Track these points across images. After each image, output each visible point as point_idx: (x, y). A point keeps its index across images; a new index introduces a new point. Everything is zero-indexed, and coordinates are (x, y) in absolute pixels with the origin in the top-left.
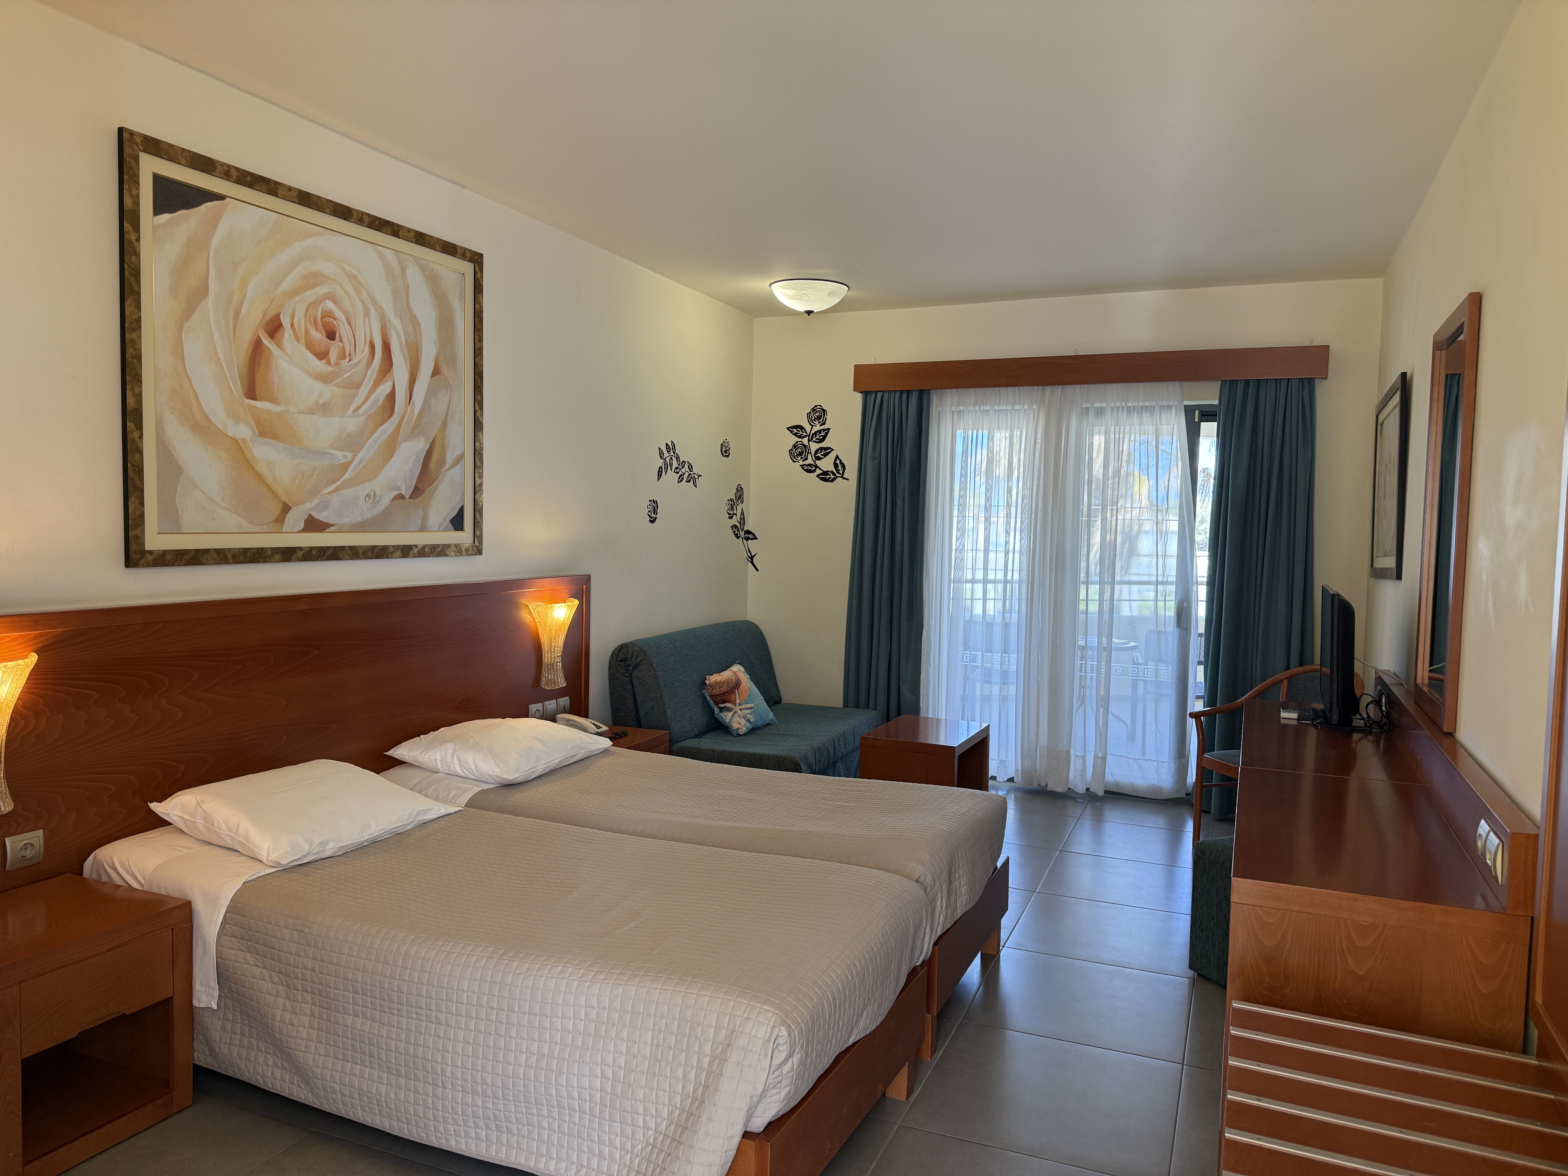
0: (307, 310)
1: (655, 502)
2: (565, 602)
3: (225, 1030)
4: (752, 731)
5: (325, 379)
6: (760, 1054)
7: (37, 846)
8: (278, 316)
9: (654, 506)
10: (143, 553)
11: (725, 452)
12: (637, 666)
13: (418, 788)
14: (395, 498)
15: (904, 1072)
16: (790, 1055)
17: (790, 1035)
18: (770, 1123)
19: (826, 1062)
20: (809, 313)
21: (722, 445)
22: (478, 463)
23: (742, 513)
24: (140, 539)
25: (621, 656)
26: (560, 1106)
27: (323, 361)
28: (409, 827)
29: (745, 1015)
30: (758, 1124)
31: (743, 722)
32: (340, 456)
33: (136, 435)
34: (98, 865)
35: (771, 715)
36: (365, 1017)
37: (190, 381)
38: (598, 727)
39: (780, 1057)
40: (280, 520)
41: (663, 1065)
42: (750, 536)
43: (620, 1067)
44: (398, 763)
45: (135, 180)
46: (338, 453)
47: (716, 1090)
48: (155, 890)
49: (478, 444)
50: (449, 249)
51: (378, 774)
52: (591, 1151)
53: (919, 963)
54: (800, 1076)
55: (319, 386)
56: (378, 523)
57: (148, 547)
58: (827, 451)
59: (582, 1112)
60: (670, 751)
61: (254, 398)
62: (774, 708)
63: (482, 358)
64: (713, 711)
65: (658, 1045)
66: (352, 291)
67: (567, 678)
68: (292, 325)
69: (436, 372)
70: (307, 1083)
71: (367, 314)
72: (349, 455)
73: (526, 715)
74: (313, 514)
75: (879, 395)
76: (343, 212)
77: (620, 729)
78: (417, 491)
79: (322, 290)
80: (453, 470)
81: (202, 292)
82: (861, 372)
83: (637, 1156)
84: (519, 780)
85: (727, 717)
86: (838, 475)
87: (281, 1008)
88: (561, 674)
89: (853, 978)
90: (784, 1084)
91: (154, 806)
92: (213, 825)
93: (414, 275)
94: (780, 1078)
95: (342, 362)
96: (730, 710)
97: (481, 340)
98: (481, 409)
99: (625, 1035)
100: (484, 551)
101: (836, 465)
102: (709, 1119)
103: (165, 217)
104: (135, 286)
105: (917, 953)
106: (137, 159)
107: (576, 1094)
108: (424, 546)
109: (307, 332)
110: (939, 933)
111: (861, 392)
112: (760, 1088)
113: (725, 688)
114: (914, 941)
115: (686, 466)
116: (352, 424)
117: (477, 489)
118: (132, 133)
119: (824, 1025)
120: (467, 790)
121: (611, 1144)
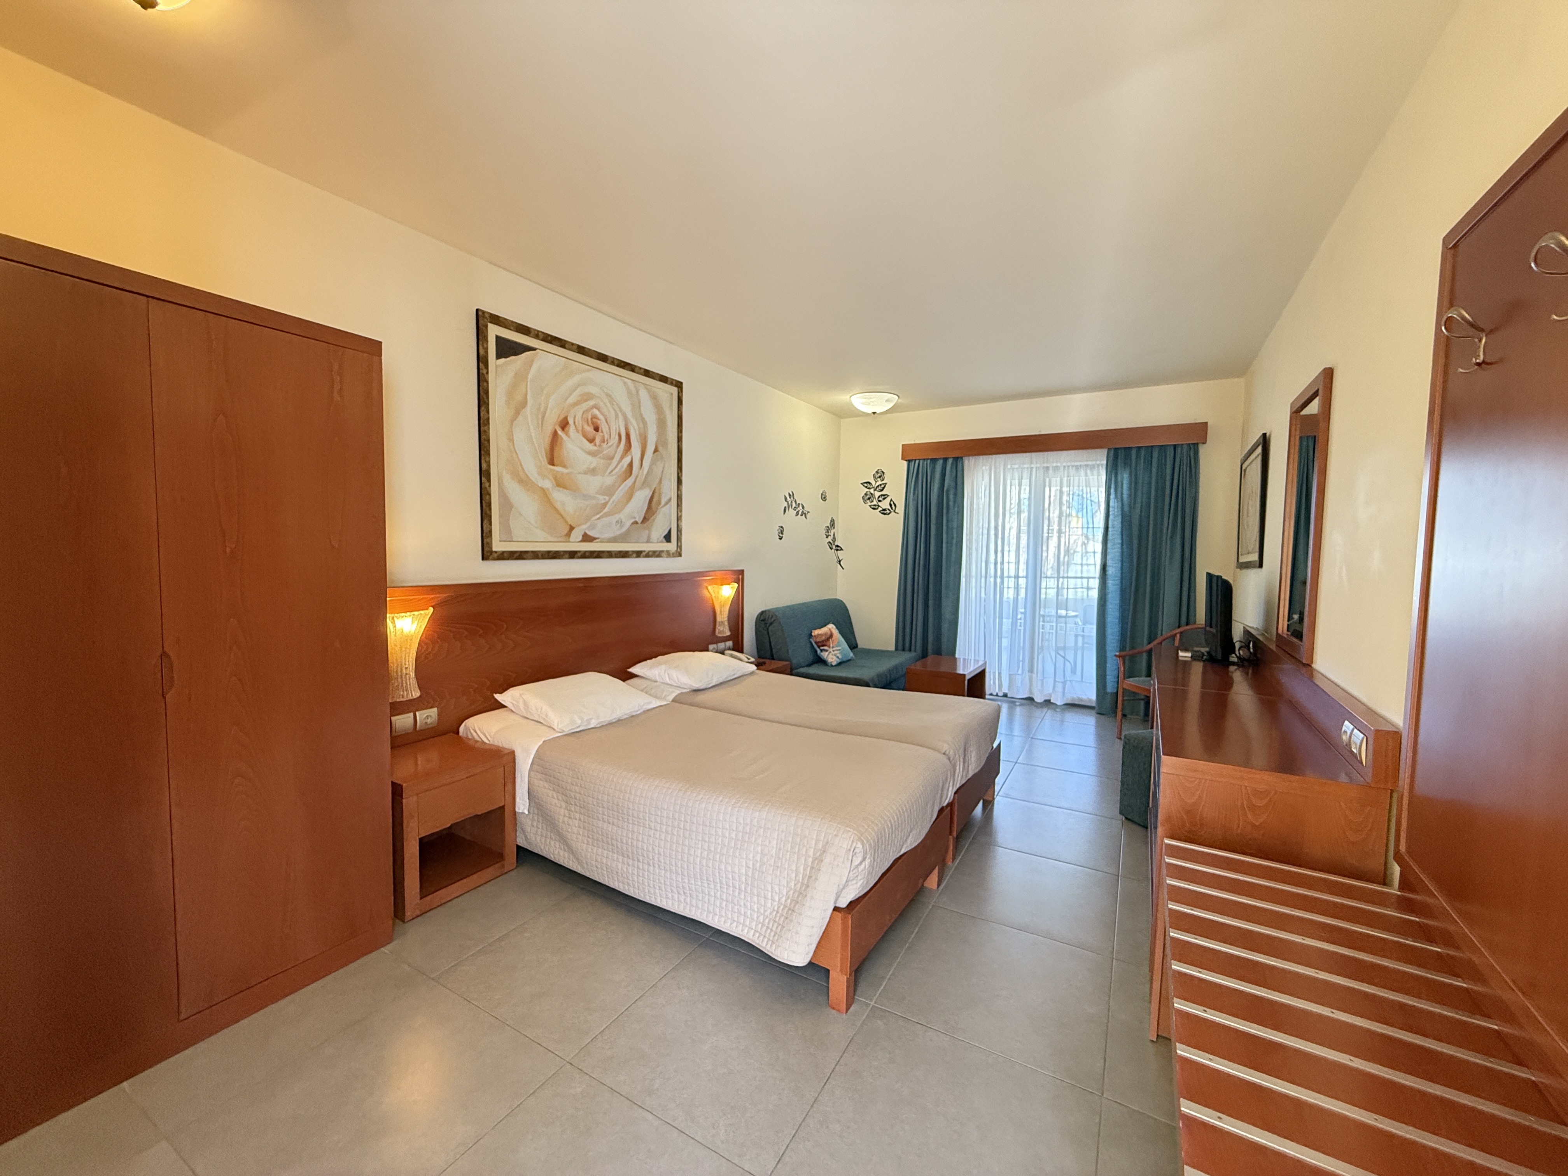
0: (583, 414)
1: (782, 527)
2: (729, 584)
3: (533, 826)
4: (840, 664)
5: (593, 454)
6: (844, 858)
7: (433, 716)
8: (566, 418)
9: (782, 531)
10: (491, 552)
11: (824, 499)
12: (771, 624)
13: (645, 690)
14: (633, 523)
15: (936, 871)
16: (864, 859)
17: (863, 847)
18: (851, 902)
19: (887, 865)
20: (874, 413)
21: (822, 494)
22: (679, 504)
23: (834, 535)
24: (490, 545)
25: (762, 618)
26: (721, 883)
27: (592, 444)
28: (639, 712)
29: (835, 833)
30: (843, 903)
31: (835, 658)
32: (602, 499)
33: (487, 485)
34: (466, 728)
35: (852, 655)
36: (609, 823)
37: (517, 454)
38: (749, 659)
39: (857, 861)
40: (568, 535)
41: (784, 861)
42: (838, 548)
43: (757, 861)
44: (633, 676)
45: (486, 338)
46: (601, 497)
47: (816, 879)
48: (496, 743)
49: (679, 492)
50: (664, 379)
51: (624, 680)
52: (739, 913)
53: (945, 804)
54: (870, 873)
55: (590, 458)
56: (623, 538)
57: (494, 549)
58: (885, 497)
59: (734, 887)
60: (791, 674)
61: (553, 465)
62: (853, 650)
63: (682, 442)
64: (816, 651)
65: (780, 849)
66: (609, 405)
67: (730, 630)
68: (574, 423)
69: (656, 451)
70: (578, 859)
71: (617, 417)
72: (607, 498)
73: (708, 650)
74: (588, 533)
75: (917, 462)
76: (603, 358)
77: (761, 660)
78: (645, 519)
79: (591, 403)
80: (665, 507)
81: (524, 404)
82: (905, 448)
83: (767, 917)
84: (702, 687)
85: (824, 655)
86: (892, 511)
87: (563, 814)
88: (727, 627)
89: (903, 812)
90: (859, 878)
91: (497, 696)
92: (528, 708)
93: (643, 394)
94: (857, 874)
95: (602, 444)
96: (826, 651)
97: (681, 432)
98: (681, 472)
99: (760, 841)
100: (683, 555)
101: (891, 505)
102: (812, 898)
103: (503, 360)
104: (486, 400)
105: (944, 798)
106: (486, 327)
107: (730, 877)
108: (649, 551)
109: (583, 427)
110: (958, 786)
111: (906, 460)
112: (845, 879)
113: (823, 638)
114: (942, 791)
115: (801, 506)
116: (609, 480)
117: (679, 518)
118: (484, 312)
119: (885, 842)
120: (673, 692)
121: (752, 909)
